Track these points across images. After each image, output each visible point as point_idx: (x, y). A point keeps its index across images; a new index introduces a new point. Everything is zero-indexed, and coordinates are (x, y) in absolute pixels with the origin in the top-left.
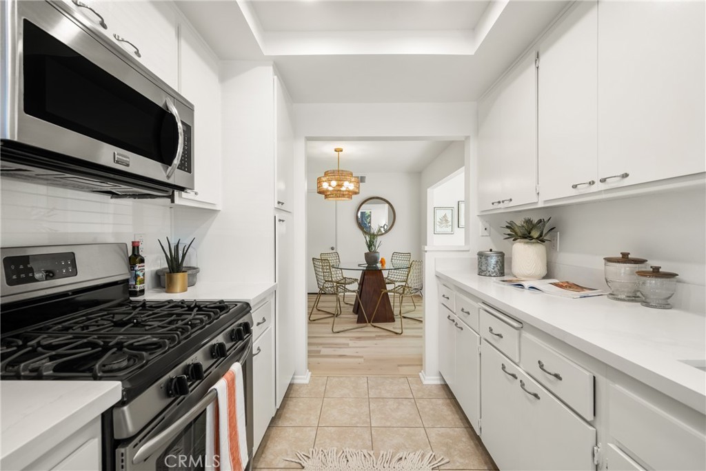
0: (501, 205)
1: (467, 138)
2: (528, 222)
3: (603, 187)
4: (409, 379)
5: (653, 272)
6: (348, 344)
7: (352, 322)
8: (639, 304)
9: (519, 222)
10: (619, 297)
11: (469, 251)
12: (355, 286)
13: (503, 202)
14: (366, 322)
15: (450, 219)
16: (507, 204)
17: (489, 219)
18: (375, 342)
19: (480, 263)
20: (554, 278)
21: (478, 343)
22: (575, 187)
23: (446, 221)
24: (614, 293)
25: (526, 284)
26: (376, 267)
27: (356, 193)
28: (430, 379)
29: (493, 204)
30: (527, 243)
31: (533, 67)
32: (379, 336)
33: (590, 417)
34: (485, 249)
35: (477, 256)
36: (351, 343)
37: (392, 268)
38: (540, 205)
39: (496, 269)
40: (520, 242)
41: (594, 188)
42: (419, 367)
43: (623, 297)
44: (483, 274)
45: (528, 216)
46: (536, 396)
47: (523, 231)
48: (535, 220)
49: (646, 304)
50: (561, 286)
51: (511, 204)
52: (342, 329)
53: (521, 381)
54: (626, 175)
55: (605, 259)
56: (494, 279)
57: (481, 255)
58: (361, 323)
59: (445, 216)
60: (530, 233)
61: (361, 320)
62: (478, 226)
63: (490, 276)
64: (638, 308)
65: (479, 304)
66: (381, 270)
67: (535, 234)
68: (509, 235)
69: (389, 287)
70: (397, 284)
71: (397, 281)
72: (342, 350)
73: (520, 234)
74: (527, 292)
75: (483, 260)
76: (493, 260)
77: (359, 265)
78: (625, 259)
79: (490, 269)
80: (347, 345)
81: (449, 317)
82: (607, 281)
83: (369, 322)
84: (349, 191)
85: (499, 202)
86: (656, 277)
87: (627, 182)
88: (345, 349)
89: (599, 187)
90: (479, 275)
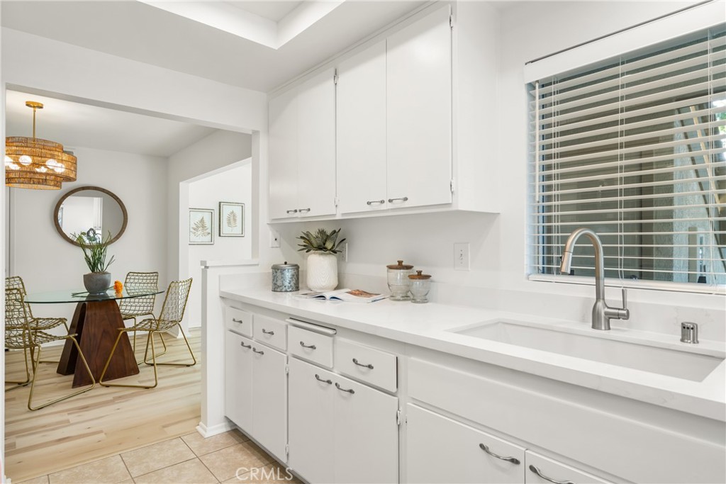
0: (298, 214)
1: (256, 132)
2: (322, 232)
3: (390, 206)
4: (184, 438)
5: (418, 275)
6: (68, 421)
7: (66, 388)
8: (410, 302)
9: (314, 232)
10: (397, 298)
11: (258, 265)
12: (61, 331)
13: (300, 211)
14: (91, 383)
15: (208, 224)
16: (304, 214)
17: (282, 228)
18: (117, 406)
19: (275, 278)
20: (346, 288)
21: (286, 363)
22: (369, 203)
23: (203, 227)
24: (394, 295)
25: (328, 295)
26: (106, 296)
27: (68, 179)
28: (214, 428)
29: (288, 212)
30: (322, 254)
31: (332, 82)
32: (120, 397)
33: (394, 390)
34: (280, 261)
35: (271, 271)
36: (73, 418)
37: (127, 296)
38: (338, 217)
39: (292, 284)
40: (314, 253)
41: (384, 207)
42: (194, 421)
43: (399, 297)
44: (279, 290)
45: (322, 227)
46: (351, 391)
47: (320, 242)
48: (329, 233)
49: (414, 301)
50: (355, 294)
51: (309, 214)
52: (46, 403)
53: (336, 384)
54: (406, 199)
55: (388, 266)
56: (290, 293)
57: (276, 268)
58: (80, 385)
59: (202, 220)
60: (324, 244)
61: (82, 381)
62: (267, 235)
63: (286, 291)
64: (409, 304)
65: (287, 320)
66: (114, 299)
67: (329, 245)
68: (304, 246)
69: (128, 324)
70: (139, 319)
71: (138, 315)
72: (61, 430)
73: (315, 245)
74: (328, 302)
75: (279, 273)
76: (288, 274)
77: (74, 295)
78: (400, 266)
79: (287, 284)
80: (67, 423)
81: (242, 344)
82: (389, 286)
83: (97, 381)
84: (57, 176)
85: (296, 211)
86: (419, 279)
87: (407, 204)
88: (65, 429)
89: (387, 206)
90: (274, 290)
